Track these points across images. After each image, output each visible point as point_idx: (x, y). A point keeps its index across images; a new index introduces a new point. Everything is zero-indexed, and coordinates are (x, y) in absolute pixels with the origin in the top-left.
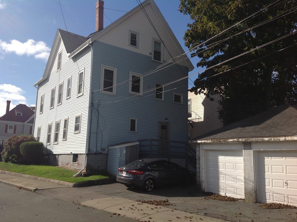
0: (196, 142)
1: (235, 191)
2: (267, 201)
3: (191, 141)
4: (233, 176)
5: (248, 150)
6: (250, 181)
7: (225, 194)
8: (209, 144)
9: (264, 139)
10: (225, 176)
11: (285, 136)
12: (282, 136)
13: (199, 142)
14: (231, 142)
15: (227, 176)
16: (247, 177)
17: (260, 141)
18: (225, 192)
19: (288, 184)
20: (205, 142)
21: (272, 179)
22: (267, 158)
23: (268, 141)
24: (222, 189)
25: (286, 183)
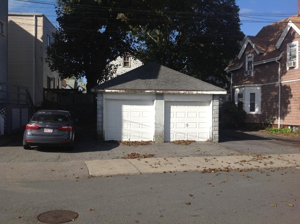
0: (103, 90)
1: (141, 136)
2: (171, 140)
3: (96, 90)
4: (139, 123)
5: (160, 100)
6: (161, 125)
7: (129, 139)
8: (122, 93)
9: (180, 91)
10: (129, 123)
11: (197, 91)
12: (195, 91)
13: (107, 91)
14: (148, 92)
15: (131, 123)
16: (158, 123)
17: (177, 93)
18: (129, 138)
19: (188, 125)
20: (116, 92)
21: (176, 123)
22: (173, 106)
23: (183, 93)
24: (125, 135)
25: (187, 125)
